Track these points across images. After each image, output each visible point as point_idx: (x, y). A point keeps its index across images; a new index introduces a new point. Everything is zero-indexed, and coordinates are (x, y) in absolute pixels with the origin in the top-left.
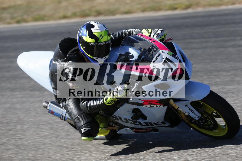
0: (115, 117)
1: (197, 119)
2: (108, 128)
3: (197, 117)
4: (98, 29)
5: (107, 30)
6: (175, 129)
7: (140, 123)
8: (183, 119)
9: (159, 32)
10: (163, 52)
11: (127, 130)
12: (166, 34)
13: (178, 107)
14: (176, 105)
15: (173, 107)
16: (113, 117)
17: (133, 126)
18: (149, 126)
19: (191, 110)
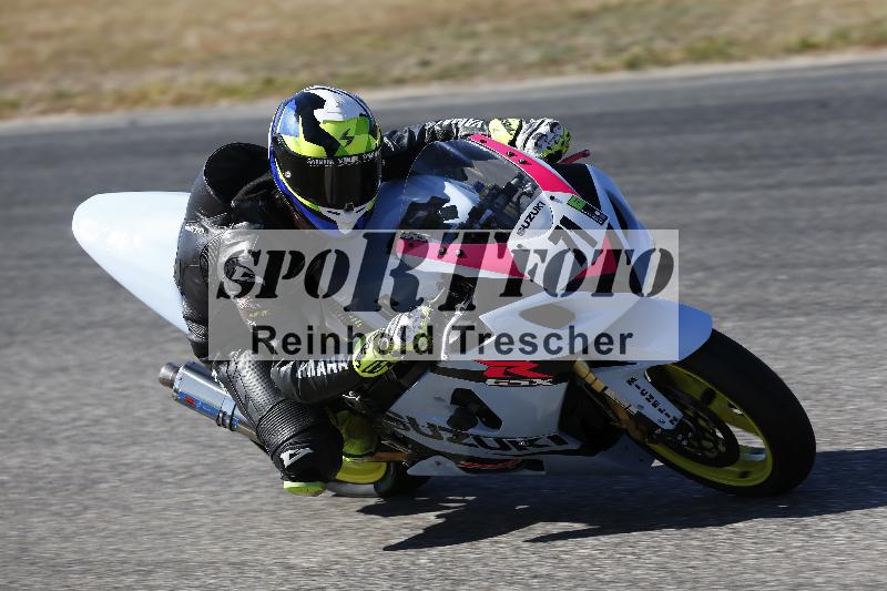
0: (397, 419)
1: (668, 426)
2: (379, 454)
3: (667, 420)
4: (338, 110)
5: (368, 116)
6: (600, 459)
7: (480, 441)
8: (624, 426)
9: (544, 129)
10: (552, 198)
11: (439, 464)
12: (568, 135)
13: (606, 388)
14: (598, 381)
15: (589, 386)
16: (389, 418)
17: (457, 449)
18: (510, 449)
19: (647, 396)
